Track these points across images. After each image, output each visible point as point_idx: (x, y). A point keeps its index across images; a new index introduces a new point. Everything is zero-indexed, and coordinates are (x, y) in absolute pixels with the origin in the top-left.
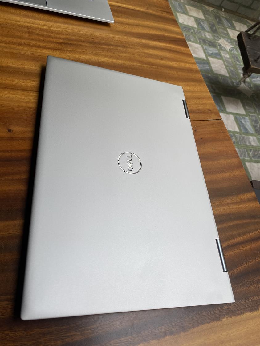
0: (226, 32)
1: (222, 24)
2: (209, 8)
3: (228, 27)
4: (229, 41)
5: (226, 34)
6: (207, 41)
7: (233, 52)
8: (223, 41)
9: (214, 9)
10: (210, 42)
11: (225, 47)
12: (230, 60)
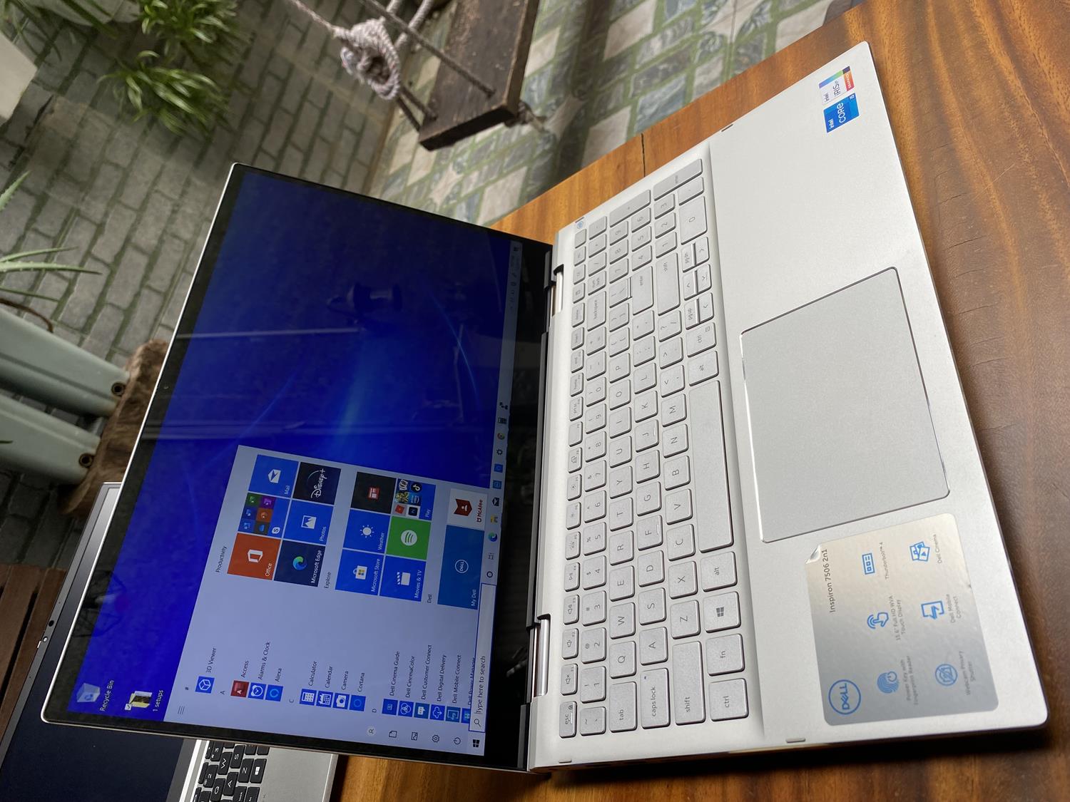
0: (416, 189)
4: (437, 176)
5: (422, 185)
7: (465, 164)
8: (438, 191)
11: (453, 185)
12: (486, 168)
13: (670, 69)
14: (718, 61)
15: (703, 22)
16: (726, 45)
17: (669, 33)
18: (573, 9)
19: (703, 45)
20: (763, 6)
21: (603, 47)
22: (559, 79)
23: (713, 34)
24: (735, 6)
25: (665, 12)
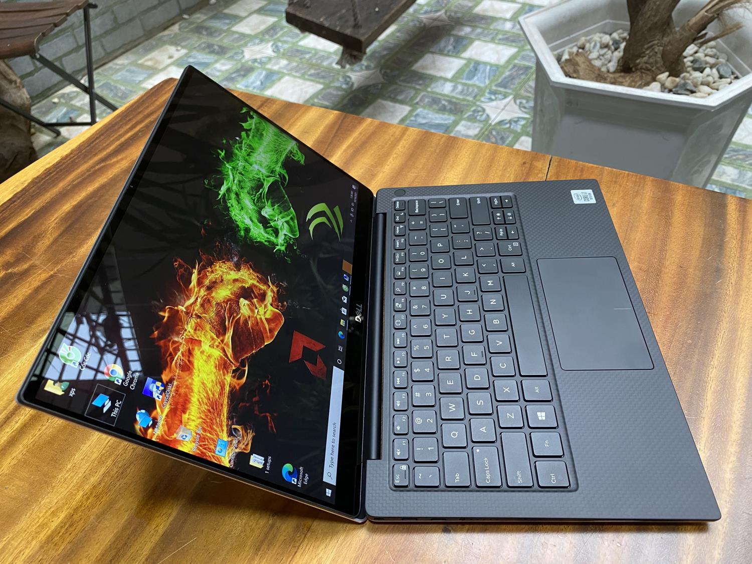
0: (236, 36)
1: (216, 31)
2: (171, 30)
3: (231, 25)
4: (257, 41)
5: (242, 37)
6: (234, 75)
7: (282, 50)
8: (252, 50)
9: (180, 25)
10: (237, 71)
11: (265, 55)
12: (295, 64)
13: (448, 108)
14: (478, 127)
15: (482, 99)
16: (487, 122)
17: (460, 87)
18: (411, 24)
19: (474, 111)
20: (520, 120)
21: (416, 61)
22: (377, 55)
23: (484, 110)
24: (505, 106)
25: (465, 75)
